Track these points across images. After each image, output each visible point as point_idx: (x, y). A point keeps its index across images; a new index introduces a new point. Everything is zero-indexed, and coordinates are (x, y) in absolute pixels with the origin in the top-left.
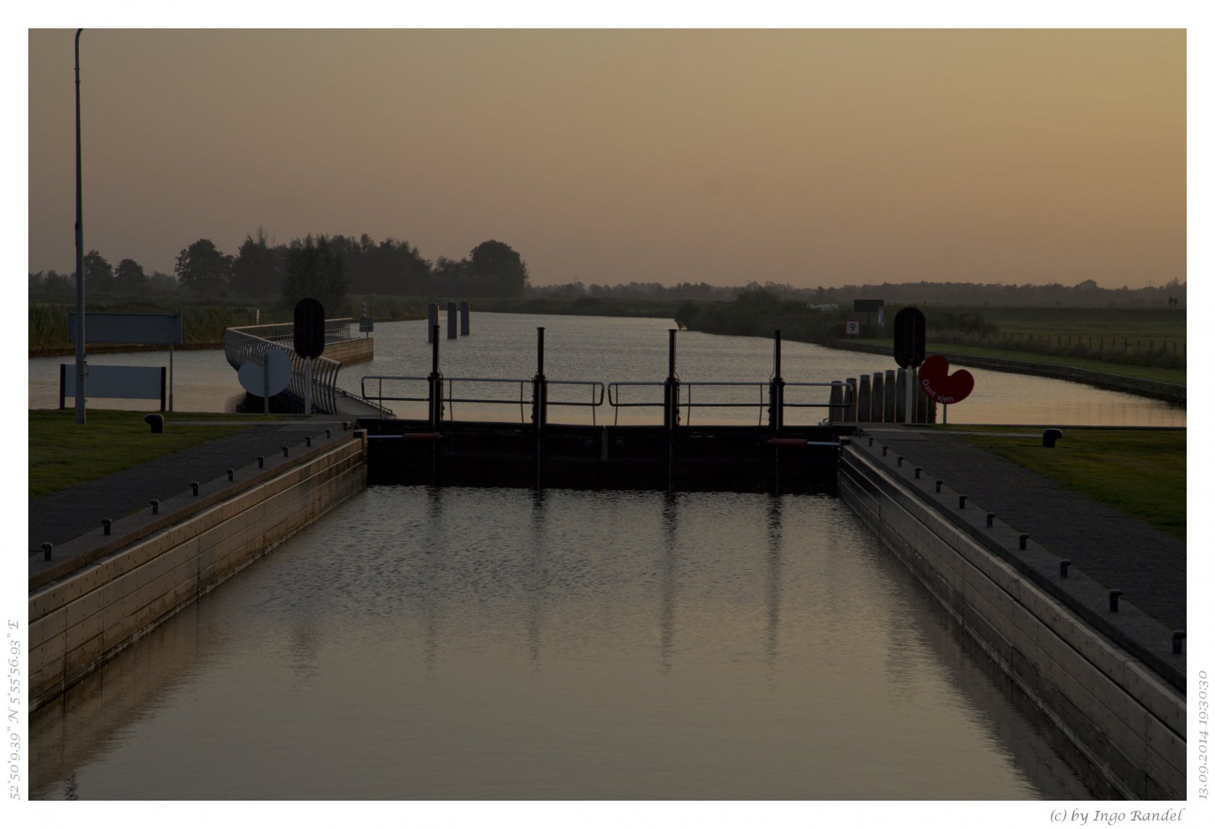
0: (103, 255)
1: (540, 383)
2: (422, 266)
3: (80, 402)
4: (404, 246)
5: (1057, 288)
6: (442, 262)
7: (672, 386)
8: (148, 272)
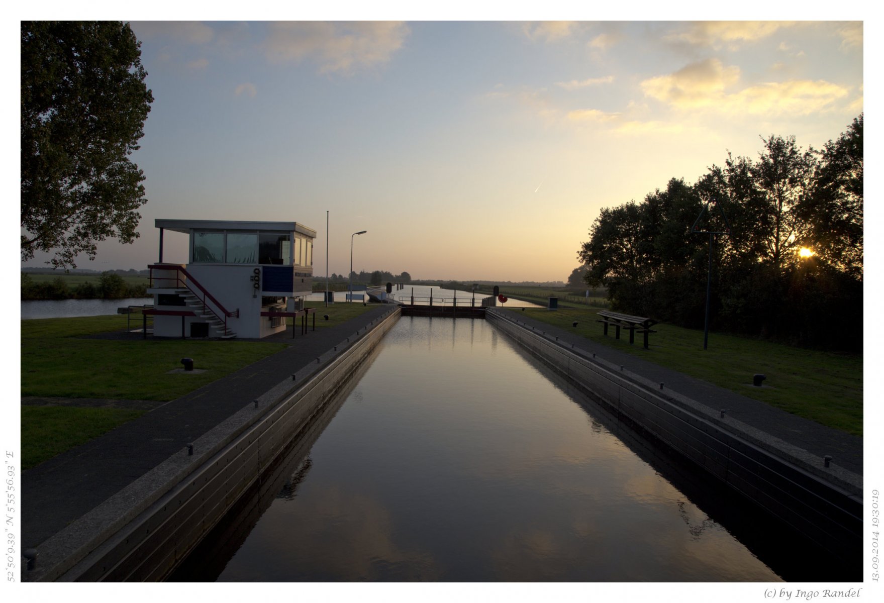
0: (336, 274)
1: (431, 298)
2: (392, 276)
3: (351, 301)
4: (389, 273)
5: (504, 282)
6: (396, 276)
7: (455, 299)
8: (343, 277)
